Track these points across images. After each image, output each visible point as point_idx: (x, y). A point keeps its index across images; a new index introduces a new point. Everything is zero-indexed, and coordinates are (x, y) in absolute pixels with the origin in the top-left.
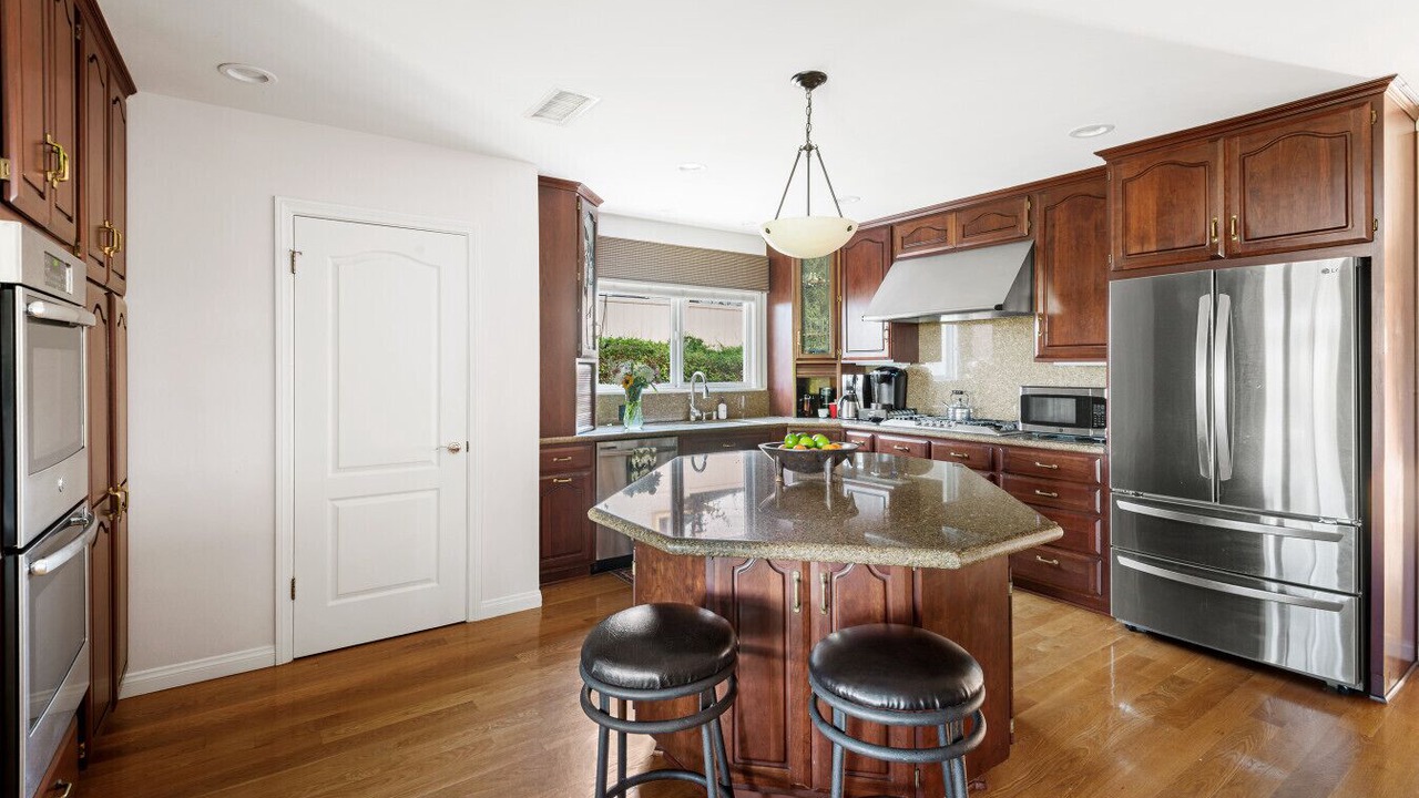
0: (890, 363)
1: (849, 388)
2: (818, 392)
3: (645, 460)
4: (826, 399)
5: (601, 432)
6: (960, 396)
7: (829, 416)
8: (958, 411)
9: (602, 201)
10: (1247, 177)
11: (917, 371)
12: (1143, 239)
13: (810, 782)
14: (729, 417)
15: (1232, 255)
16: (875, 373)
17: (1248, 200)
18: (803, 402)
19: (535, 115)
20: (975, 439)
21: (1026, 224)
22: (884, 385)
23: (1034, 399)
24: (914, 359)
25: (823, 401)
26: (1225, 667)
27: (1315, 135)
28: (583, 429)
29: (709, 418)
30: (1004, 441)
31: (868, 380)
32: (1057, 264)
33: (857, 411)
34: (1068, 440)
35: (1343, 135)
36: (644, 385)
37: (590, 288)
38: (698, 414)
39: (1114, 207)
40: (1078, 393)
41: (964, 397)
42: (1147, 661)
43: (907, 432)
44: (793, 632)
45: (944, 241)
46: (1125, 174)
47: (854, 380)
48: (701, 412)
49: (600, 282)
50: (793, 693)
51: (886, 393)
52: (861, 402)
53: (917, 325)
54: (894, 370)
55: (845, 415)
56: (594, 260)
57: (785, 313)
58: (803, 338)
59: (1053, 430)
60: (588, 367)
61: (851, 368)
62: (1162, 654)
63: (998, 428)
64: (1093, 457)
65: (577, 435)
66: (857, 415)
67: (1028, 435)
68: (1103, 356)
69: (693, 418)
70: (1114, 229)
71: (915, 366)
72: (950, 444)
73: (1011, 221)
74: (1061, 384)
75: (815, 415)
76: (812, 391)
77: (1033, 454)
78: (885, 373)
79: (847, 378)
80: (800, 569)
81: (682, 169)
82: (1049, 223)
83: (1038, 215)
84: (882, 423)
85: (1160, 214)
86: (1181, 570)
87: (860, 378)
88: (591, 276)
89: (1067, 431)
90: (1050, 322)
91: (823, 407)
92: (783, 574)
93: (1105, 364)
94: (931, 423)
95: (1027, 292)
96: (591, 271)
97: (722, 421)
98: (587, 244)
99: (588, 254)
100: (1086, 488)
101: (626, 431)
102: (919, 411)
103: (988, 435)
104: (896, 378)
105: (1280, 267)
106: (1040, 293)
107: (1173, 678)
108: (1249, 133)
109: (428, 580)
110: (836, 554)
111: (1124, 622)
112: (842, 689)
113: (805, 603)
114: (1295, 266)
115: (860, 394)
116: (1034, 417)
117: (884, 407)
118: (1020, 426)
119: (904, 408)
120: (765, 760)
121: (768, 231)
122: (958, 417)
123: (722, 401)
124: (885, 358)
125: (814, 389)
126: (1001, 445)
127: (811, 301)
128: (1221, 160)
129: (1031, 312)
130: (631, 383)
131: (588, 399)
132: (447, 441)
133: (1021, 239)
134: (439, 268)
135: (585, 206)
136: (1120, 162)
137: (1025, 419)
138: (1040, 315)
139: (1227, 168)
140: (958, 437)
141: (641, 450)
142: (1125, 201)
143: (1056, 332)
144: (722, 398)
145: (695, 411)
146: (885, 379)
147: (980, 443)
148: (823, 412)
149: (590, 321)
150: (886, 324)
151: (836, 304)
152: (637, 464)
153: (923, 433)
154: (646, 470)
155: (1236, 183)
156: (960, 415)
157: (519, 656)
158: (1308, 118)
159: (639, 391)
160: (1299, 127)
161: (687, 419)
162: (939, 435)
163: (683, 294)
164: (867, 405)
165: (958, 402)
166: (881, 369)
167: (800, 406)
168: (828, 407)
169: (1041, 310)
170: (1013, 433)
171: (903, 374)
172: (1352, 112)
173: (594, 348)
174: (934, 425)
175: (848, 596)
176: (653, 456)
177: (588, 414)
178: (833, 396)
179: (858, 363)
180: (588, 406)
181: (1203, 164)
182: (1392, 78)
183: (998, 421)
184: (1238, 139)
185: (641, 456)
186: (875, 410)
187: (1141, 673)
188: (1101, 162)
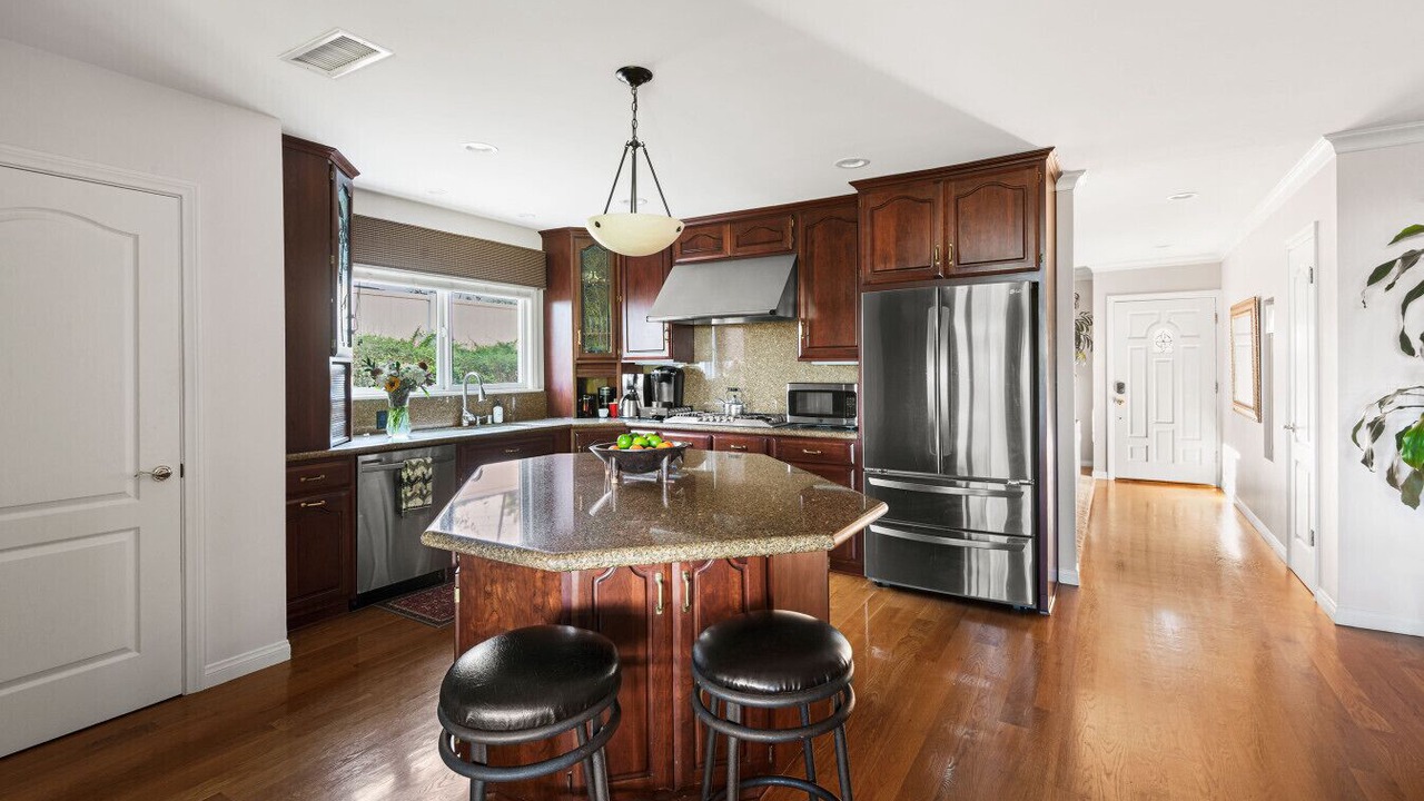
0: (670, 363)
1: (629, 387)
2: (596, 391)
3: (419, 472)
4: (605, 399)
5: (358, 443)
6: (735, 393)
7: (609, 416)
8: (734, 407)
9: (357, 173)
10: (960, 215)
11: (694, 370)
12: (885, 259)
13: (671, 782)
14: (506, 421)
15: (948, 276)
16: (656, 372)
17: (960, 233)
18: (582, 402)
19: (297, 59)
20: (753, 431)
21: (790, 240)
22: (664, 384)
23: (799, 394)
24: (691, 360)
25: (601, 400)
26: (950, 606)
27: (1006, 186)
28: (337, 442)
29: (484, 422)
30: (776, 432)
31: (648, 379)
32: (816, 277)
33: (637, 409)
34: (824, 429)
35: (1022, 188)
36: (412, 388)
37: (345, 274)
38: (472, 418)
39: (865, 230)
40: (833, 388)
41: (738, 394)
42: (897, 611)
43: (690, 428)
44: (655, 636)
45: (720, 249)
46: (873, 203)
47: (635, 379)
48: (475, 417)
49: (356, 268)
50: (657, 696)
51: (666, 391)
52: (642, 401)
53: (693, 326)
54: (672, 369)
55: (626, 414)
56: (349, 241)
57: (563, 312)
58: (583, 337)
59: (813, 420)
60: (341, 367)
61: (632, 368)
62: (904, 603)
63: (768, 420)
64: (848, 442)
65: (333, 449)
66: (638, 413)
67: (793, 425)
68: (856, 356)
69: (465, 423)
70: (866, 250)
71: (692, 366)
72: (730, 437)
73: (778, 236)
74: (816, 380)
75: (596, 415)
76: (589, 392)
77: (801, 442)
78: (666, 372)
79: (627, 378)
80: (663, 570)
81: (468, 148)
82: (809, 241)
83: (800, 231)
84: (666, 421)
85: (898, 239)
86: (917, 530)
87: (641, 378)
88: (345, 261)
89: (826, 421)
90: (810, 326)
91: (602, 407)
92: (645, 577)
93: (857, 363)
94: (711, 419)
95: (791, 300)
96: (345, 253)
97: (498, 424)
98: (341, 221)
99: (342, 235)
100: (843, 469)
101: (390, 442)
102: (695, 408)
103: (761, 426)
104: (675, 377)
105: (965, 288)
106: (802, 300)
107: (919, 621)
108: (963, 179)
109: (125, 650)
110: (727, 549)
111: (874, 580)
112: (741, 682)
113: (668, 603)
114: (976, 288)
115: (640, 393)
116: (799, 410)
117: (665, 405)
118: (789, 419)
119: (681, 406)
120: (629, 774)
121: (598, 225)
122: (733, 413)
123: (498, 404)
124: (666, 358)
125: (591, 388)
126: (774, 436)
127: (591, 300)
128: (942, 198)
129: (795, 318)
130: (397, 385)
131: (341, 405)
132: (151, 464)
133: (787, 252)
134: (136, 238)
135: (340, 177)
136: (868, 193)
137: (793, 412)
138: (802, 321)
139: (946, 205)
140: (738, 430)
141: (414, 462)
142: (872, 226)
143: (815, 336)
144: (496, 400)
145: (469, 415)
146: (666, 378)
147: (756, 435)
148: (603, 412)
149: (345, 312)
150: (667, 325)
151: (616, 303)
152: (409, 478)
153: (705, 428)
154: (420, 485)
155: (952, 219)
156: (735, 409)
157: (274, 724)
158: (999, 173)
159: (407, 395)
160: (994, 179)
161: (459, 424)
162: (720, 429)
163: (452, 286)
164: (648, 403)
165: (733, 399)
166: (661, 368)
167: (579, 405)
168: (608, 407)
169: (803, 316)
170: (781, 423)
171: (680, 372)
172: (1028, 171)
173: (350, 345)
174: (715, 420)
175: (709, 590)
176: (427, 467)
177: (343, 423)
178: (613, 394)
179: (637, 362)
180: (343, 414)
181: (929, 201)
182: (1052, 149)
183: (768, 415)
184: (953, 184)
185: (414, 468)
186: (655, 408)
187: (895, 621)
188: (853, 191)
